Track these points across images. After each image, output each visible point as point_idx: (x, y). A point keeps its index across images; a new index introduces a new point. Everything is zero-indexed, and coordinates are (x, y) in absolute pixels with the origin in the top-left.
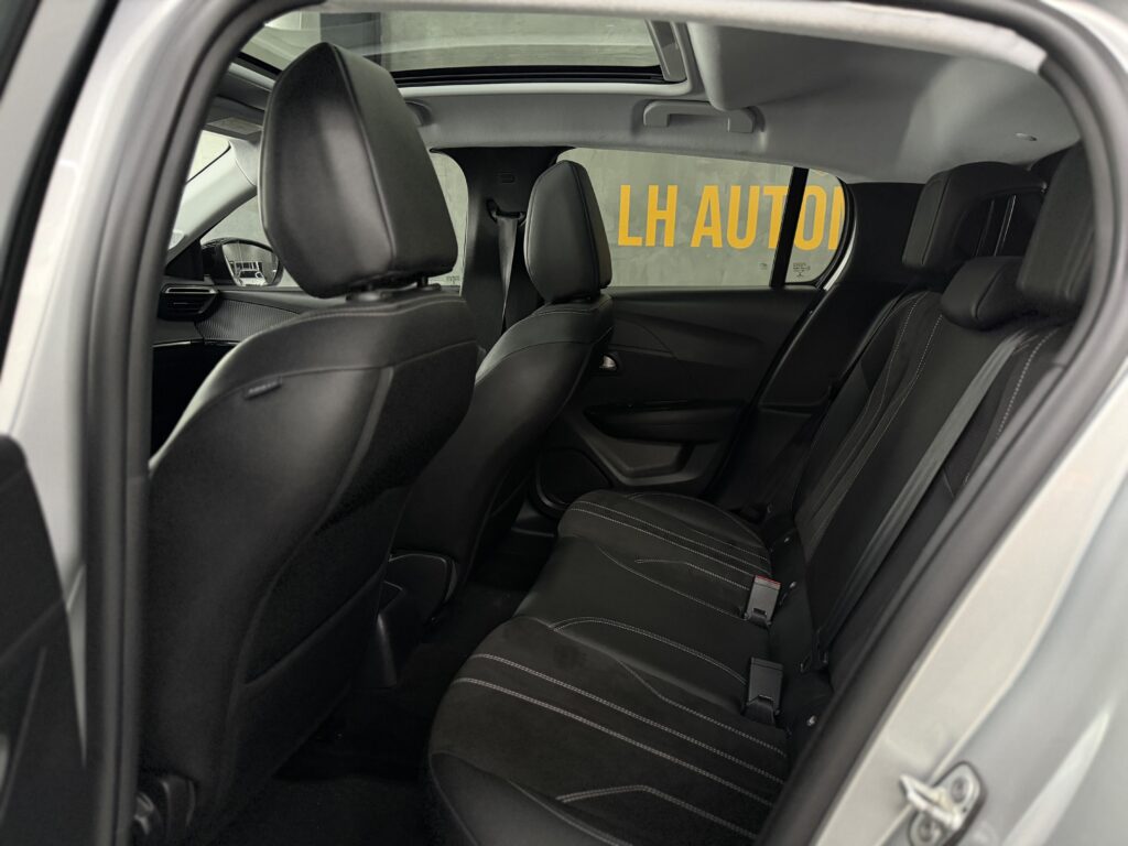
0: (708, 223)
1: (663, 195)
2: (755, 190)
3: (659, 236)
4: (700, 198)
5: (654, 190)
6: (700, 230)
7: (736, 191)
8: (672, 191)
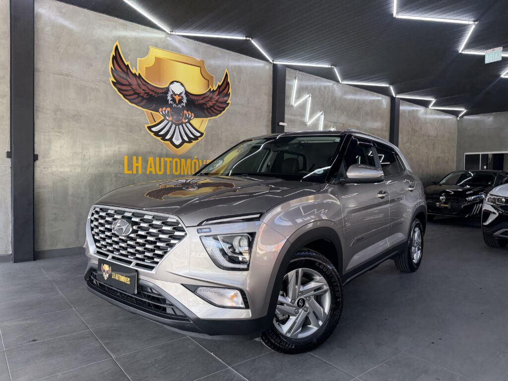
0: (151, 167)
1: (137, 159)
2: (162, 159)
3: (137, 171)
4: (148, 161)
6: (149, 169)
7: (157, 159)
8: (140, 158)
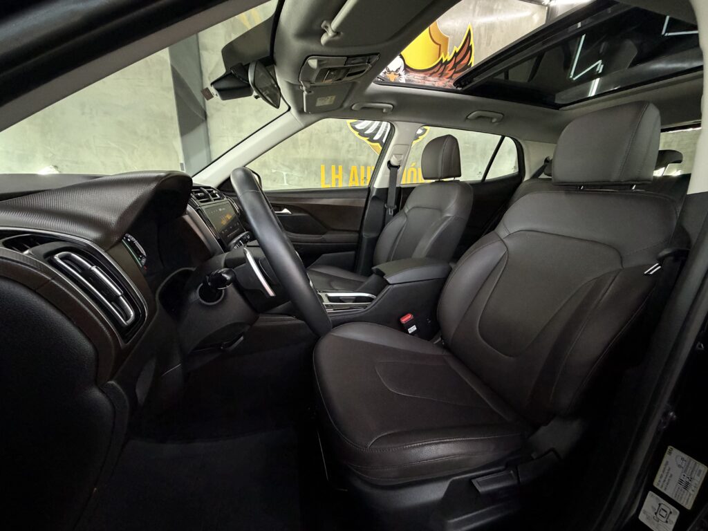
0: (354, 180)
1: (337, 169)
2: (369, 168)
4: (350, 171)
5: (333, 167)
6: (351, 183)
7: (362, 168)
